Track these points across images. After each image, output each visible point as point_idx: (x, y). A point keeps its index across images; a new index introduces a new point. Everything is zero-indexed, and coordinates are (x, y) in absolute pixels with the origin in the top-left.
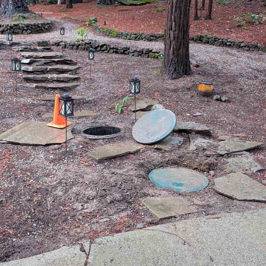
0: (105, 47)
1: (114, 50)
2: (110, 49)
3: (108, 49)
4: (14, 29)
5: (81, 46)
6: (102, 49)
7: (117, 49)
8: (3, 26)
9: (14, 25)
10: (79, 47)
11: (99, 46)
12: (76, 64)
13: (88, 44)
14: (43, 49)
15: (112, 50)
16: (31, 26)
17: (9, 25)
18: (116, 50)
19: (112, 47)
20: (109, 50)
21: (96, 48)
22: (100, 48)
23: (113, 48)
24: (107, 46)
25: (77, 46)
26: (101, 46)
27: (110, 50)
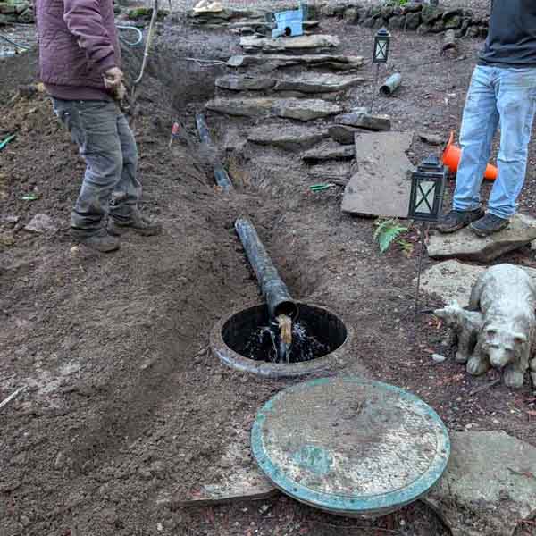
0: (456, 18)
1: (481, 28)
2: (470, 24)
3: (465, 24)
5: (394, 18)
10: (390, 20)
11: (439, 17)
13: (413, 11)
15: (474, 29)
19: (476, 18)
20: (466, 29)
21: (432, 23)
22: (441, 22)
23: (478, 23)
24: (462, 15)
25: (384, 19)
26: (446, 15)
27: (469, 28)
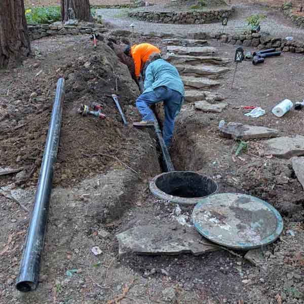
0: (278, 42)
1: (291, 47)
3: (282, 45)
4: (187, 18)
6: (273, 46)
7: (296, 47)
8: (176, 14)
9: (187, 13)
10: (244, 41)
11: (270, 41)
12: (225, 65)
14: (196, 42)
15: (287, 48)
16: (205, 14)
17: (183, 14)
18: (294, 48)
19: (288, 43)
21: (265, 44)
22: (270, 44)
23: (290, 45)
24: (281, 41)
25: (241, 40)
26: (273, 40)
27: (285, 47)
